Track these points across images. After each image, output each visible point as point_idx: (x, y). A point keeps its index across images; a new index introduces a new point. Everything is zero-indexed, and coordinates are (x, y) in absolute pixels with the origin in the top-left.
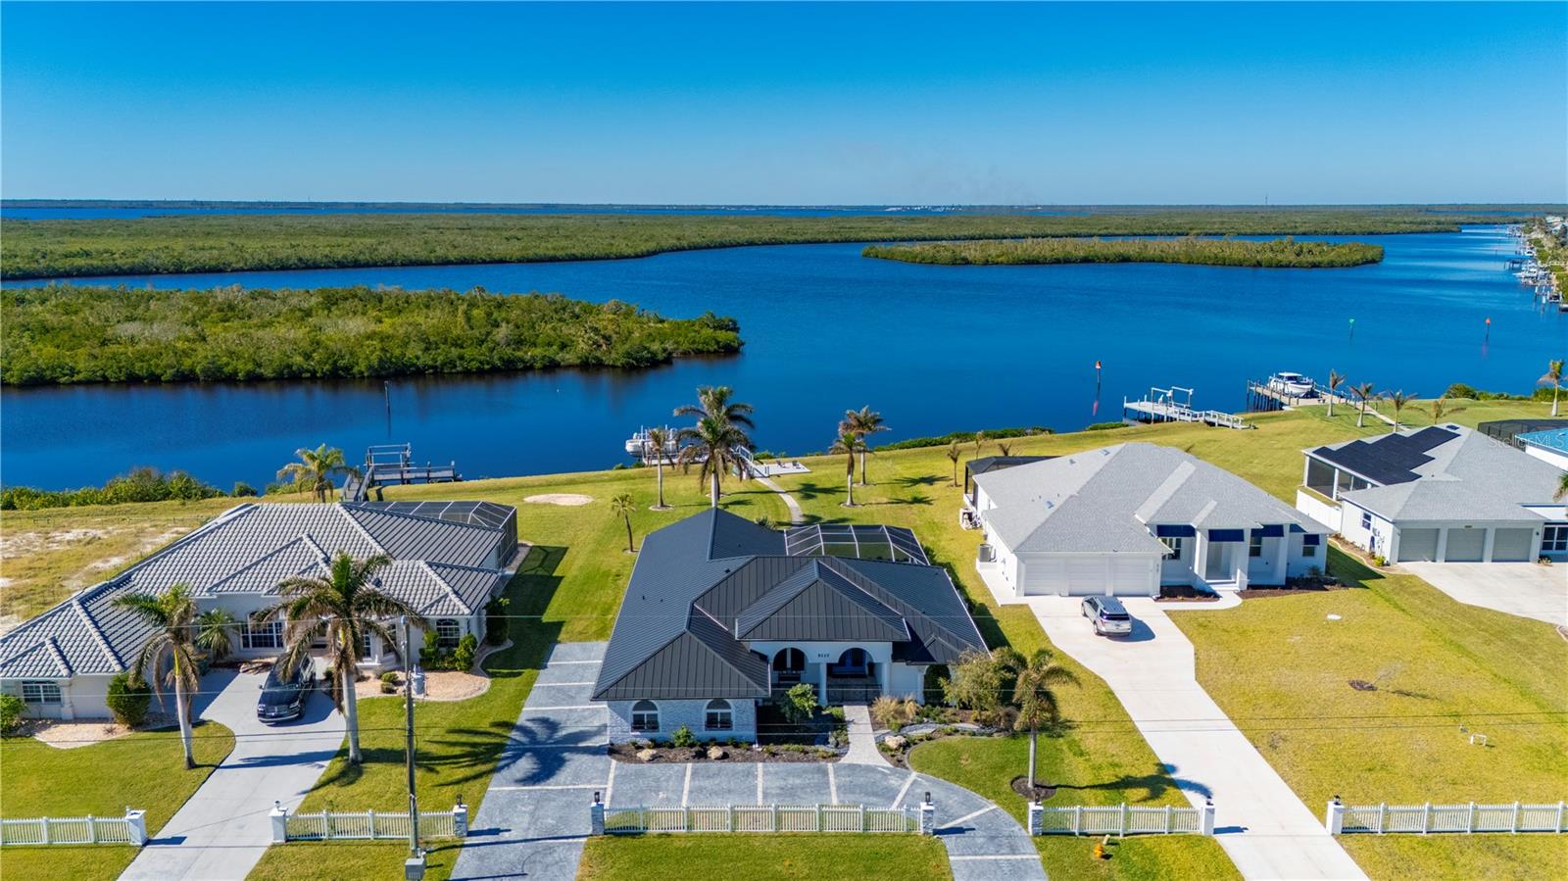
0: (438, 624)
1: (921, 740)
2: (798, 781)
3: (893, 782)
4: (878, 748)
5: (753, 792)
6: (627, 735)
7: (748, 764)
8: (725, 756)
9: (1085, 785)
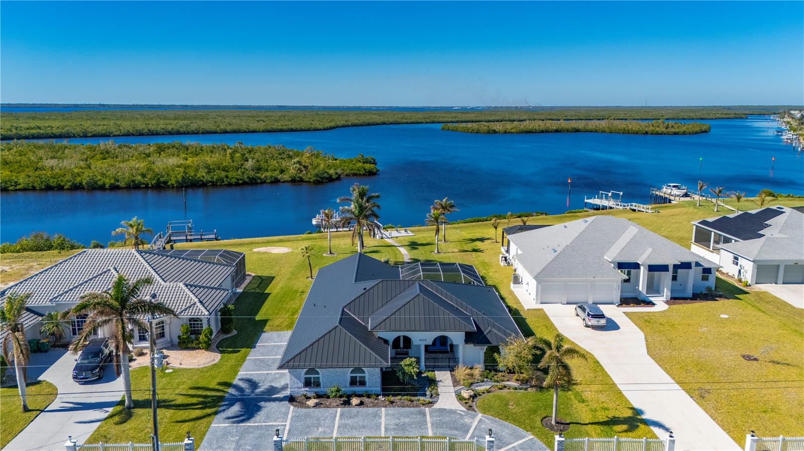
0: (190, 321)
1: (483, 393)
2: (407, 420)
3: (467, 420)
4: (457, 398)
5: (378, 427)
6: (301, 390)
7: (376, 409)
8: (361, 404)
9: (587, 422)
